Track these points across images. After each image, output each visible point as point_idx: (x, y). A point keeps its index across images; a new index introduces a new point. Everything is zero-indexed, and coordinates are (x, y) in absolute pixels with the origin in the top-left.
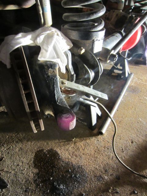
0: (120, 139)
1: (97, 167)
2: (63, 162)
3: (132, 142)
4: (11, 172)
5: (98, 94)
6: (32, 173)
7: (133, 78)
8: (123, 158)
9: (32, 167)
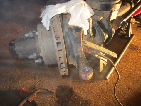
0: (120, 85)
1: (100, 103)
2: (76, 96)
3: (129, 89)
4: (40, 98)
5: (110, 53)
6: (54, 100)
7: (135, 39)
8: (121, 100)
9: (55, 96)
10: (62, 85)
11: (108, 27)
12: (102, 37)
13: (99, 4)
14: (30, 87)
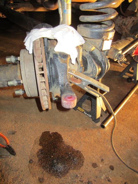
0: (121, 135)
1: (94, 155)
3: (132, 140)
6: (37, 149)
8: (121, 152)
9: (38, 144)
10: (48, 131)
11: (101, 58)
12: (94, 69)
13: (89, 31)
14: (9, 131)
